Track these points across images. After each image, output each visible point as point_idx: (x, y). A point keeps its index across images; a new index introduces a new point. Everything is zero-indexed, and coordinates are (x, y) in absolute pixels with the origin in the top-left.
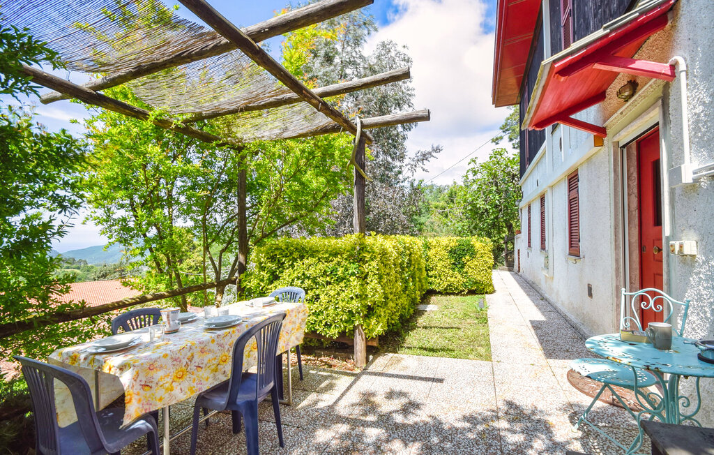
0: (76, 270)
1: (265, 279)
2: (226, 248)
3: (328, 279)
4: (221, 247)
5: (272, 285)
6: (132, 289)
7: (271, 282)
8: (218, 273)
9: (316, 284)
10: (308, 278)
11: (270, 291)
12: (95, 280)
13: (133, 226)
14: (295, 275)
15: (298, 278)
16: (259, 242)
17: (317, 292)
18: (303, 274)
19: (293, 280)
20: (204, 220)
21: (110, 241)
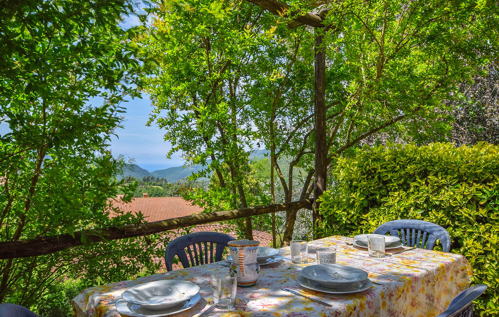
0: (159, 187)
1: (357, 204)
2: (298, 160)
3: (482, 212)
4: (291, 159)
5: (368, 215)
6: (193, 204)
7: (365, 210)
8: (288, 193)
9: (453, 218)
10: (437, 208)
11: (365, 222)
12: (171, 196)
13: (195, 129)
14: (411, 201)
15: (417, 207)
16: (347, 150)
17: (458, 233)
18: (427, 201)
19: (407, 210)
20: (271, 124)
21: (173, 147)
